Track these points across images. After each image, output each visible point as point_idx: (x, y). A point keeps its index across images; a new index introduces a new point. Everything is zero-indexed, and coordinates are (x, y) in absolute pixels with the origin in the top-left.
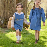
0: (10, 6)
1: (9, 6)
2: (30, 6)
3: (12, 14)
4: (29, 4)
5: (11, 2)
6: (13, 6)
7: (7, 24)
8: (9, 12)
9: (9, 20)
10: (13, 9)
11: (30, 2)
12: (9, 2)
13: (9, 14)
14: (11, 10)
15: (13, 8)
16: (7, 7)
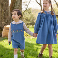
0: (4, 15)
2: (25, 15)
4: (24, 13)
5: (5, 11)
6: (7, 15)
7: (2, 33)
8: (3, 21)
9: (4, 28)
11: (24, 12)
12: (3, 11)
14: (5, 19)
16: (2, 16)
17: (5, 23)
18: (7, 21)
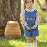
1: (2, 7)
3: (6, 17)
5: (4, 2)
6: (7, 7)
8: (2, 16)
10: (8, 11)
12: (2, 2)
13: (2, 18)
15: (6, 9)
17: (4, 18)
18: (7, 15)
